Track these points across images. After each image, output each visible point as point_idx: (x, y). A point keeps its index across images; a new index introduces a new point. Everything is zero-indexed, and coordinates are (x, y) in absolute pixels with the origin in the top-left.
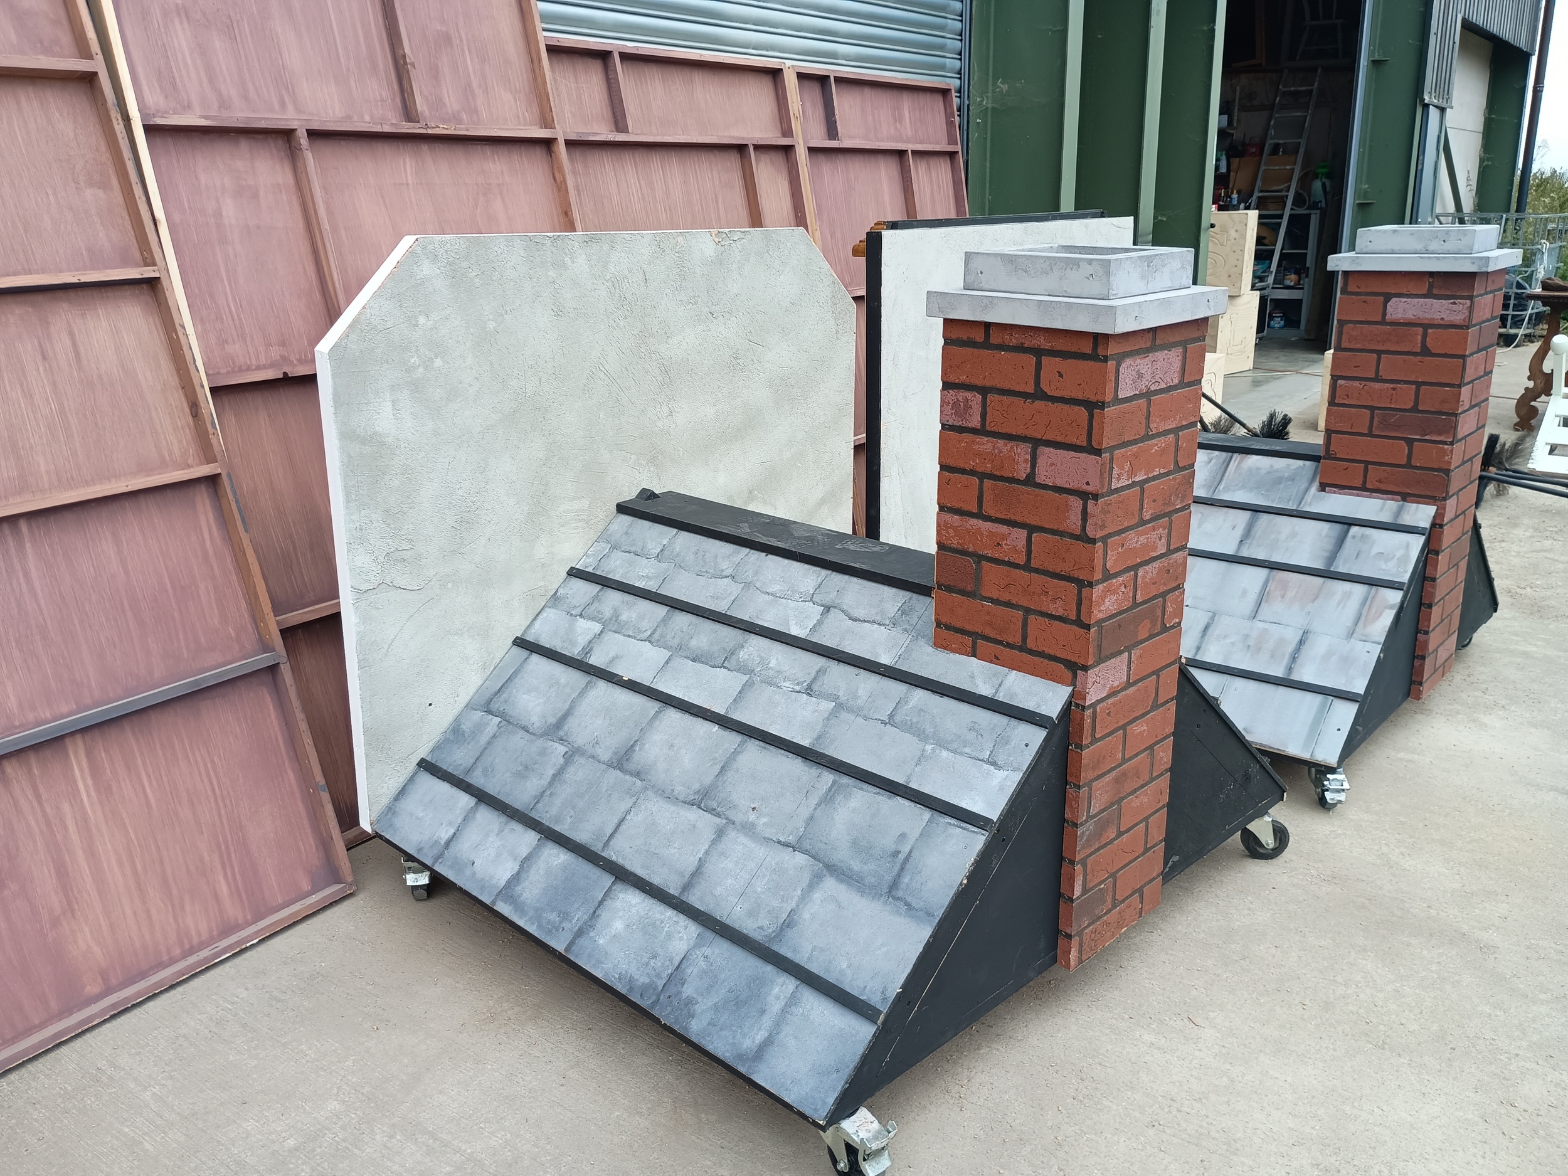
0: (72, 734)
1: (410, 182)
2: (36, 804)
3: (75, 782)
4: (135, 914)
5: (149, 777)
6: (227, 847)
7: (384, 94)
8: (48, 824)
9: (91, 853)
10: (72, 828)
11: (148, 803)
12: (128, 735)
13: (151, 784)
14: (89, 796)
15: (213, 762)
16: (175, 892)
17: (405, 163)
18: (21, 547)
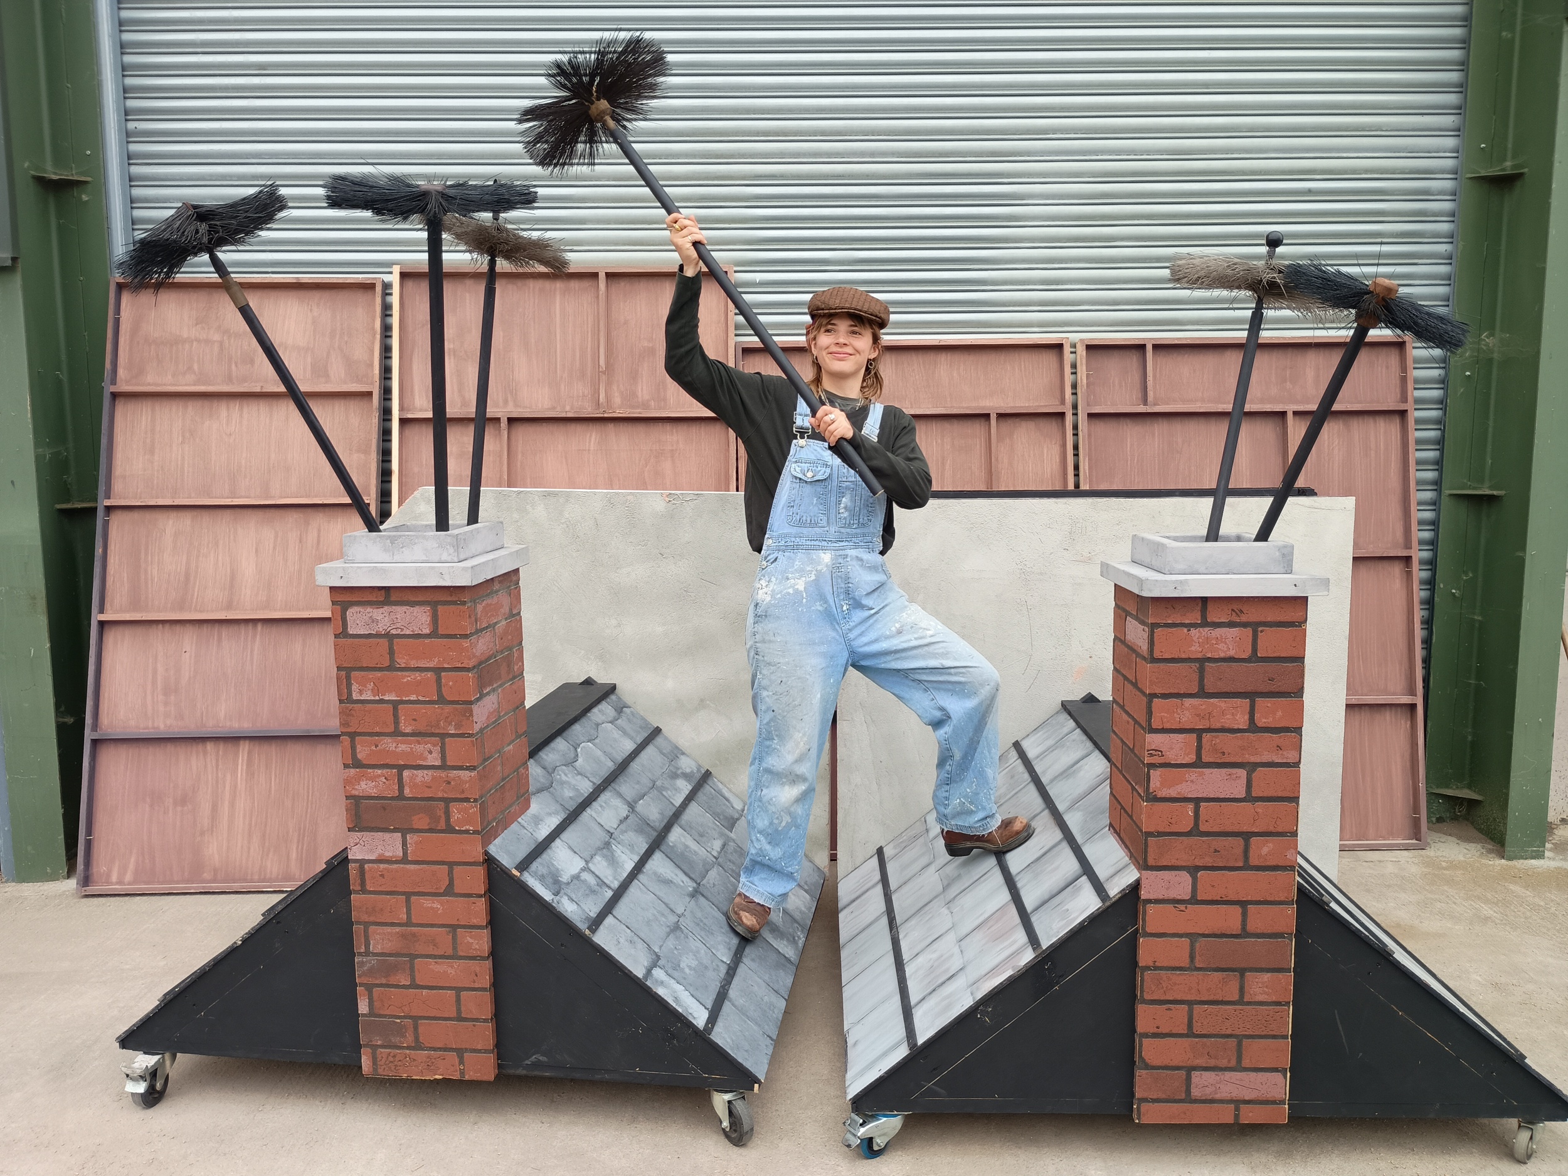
0: (245, 738)
1: (592, 448)
2: (215, 769)
3: (237, 765)
4: (242, 846)
5: (276, 776)
6: (304, 831)
7: (586, 392)
8: (217, 782)
9: (232, 805)
10: (227, 788)
11: (270, 791)
12: (273, 749)
13: (275, 780)
14: (241, 775)
15: (313, 780)
16: (267, 844)
17: (591, 436)
18: (254, 636)
